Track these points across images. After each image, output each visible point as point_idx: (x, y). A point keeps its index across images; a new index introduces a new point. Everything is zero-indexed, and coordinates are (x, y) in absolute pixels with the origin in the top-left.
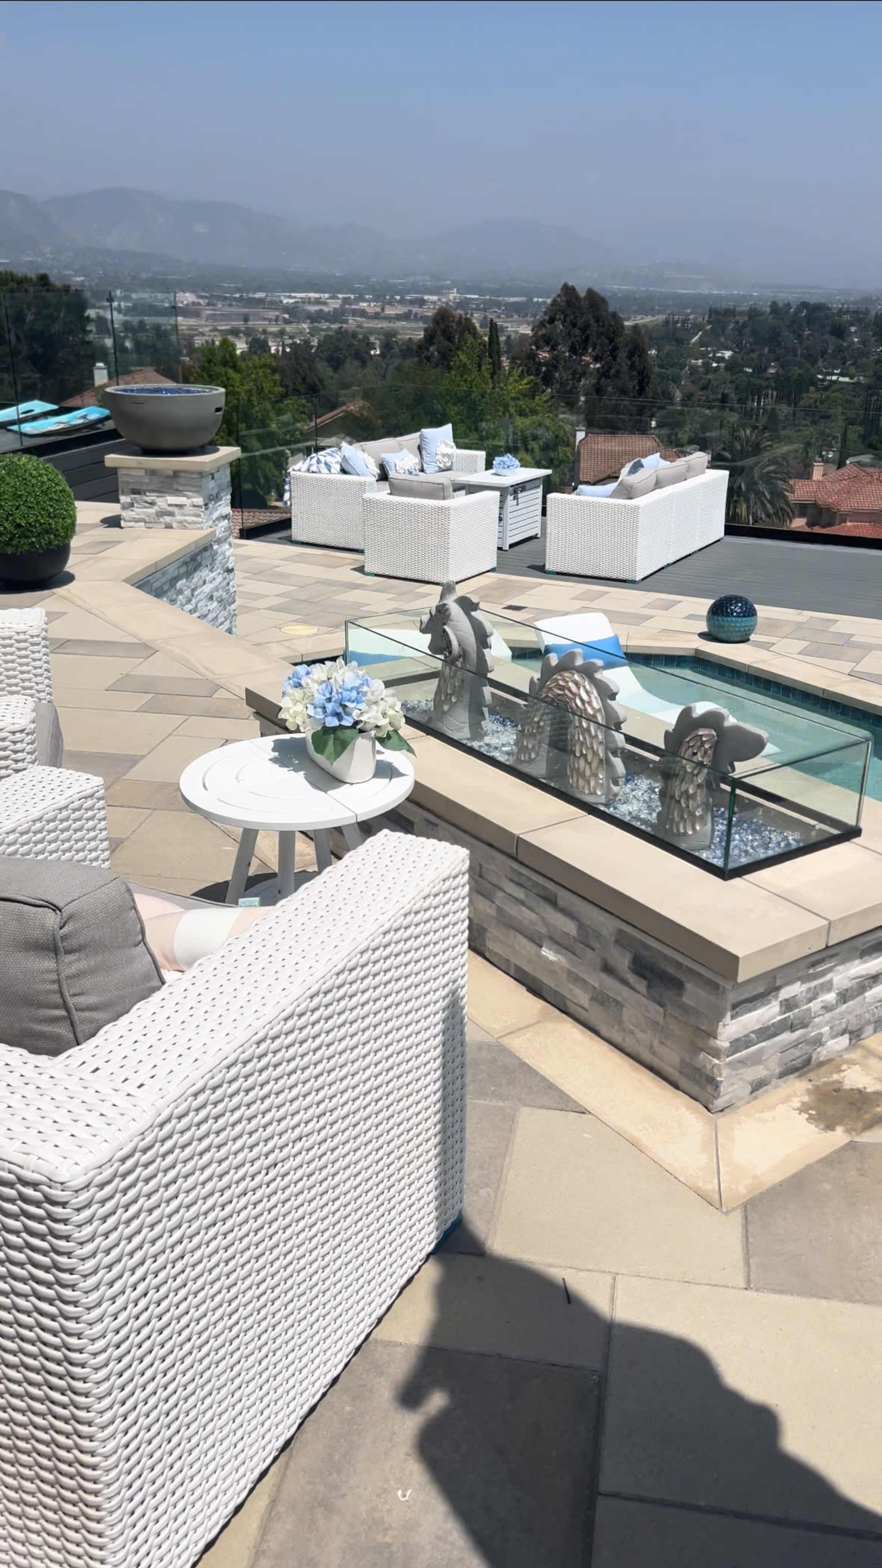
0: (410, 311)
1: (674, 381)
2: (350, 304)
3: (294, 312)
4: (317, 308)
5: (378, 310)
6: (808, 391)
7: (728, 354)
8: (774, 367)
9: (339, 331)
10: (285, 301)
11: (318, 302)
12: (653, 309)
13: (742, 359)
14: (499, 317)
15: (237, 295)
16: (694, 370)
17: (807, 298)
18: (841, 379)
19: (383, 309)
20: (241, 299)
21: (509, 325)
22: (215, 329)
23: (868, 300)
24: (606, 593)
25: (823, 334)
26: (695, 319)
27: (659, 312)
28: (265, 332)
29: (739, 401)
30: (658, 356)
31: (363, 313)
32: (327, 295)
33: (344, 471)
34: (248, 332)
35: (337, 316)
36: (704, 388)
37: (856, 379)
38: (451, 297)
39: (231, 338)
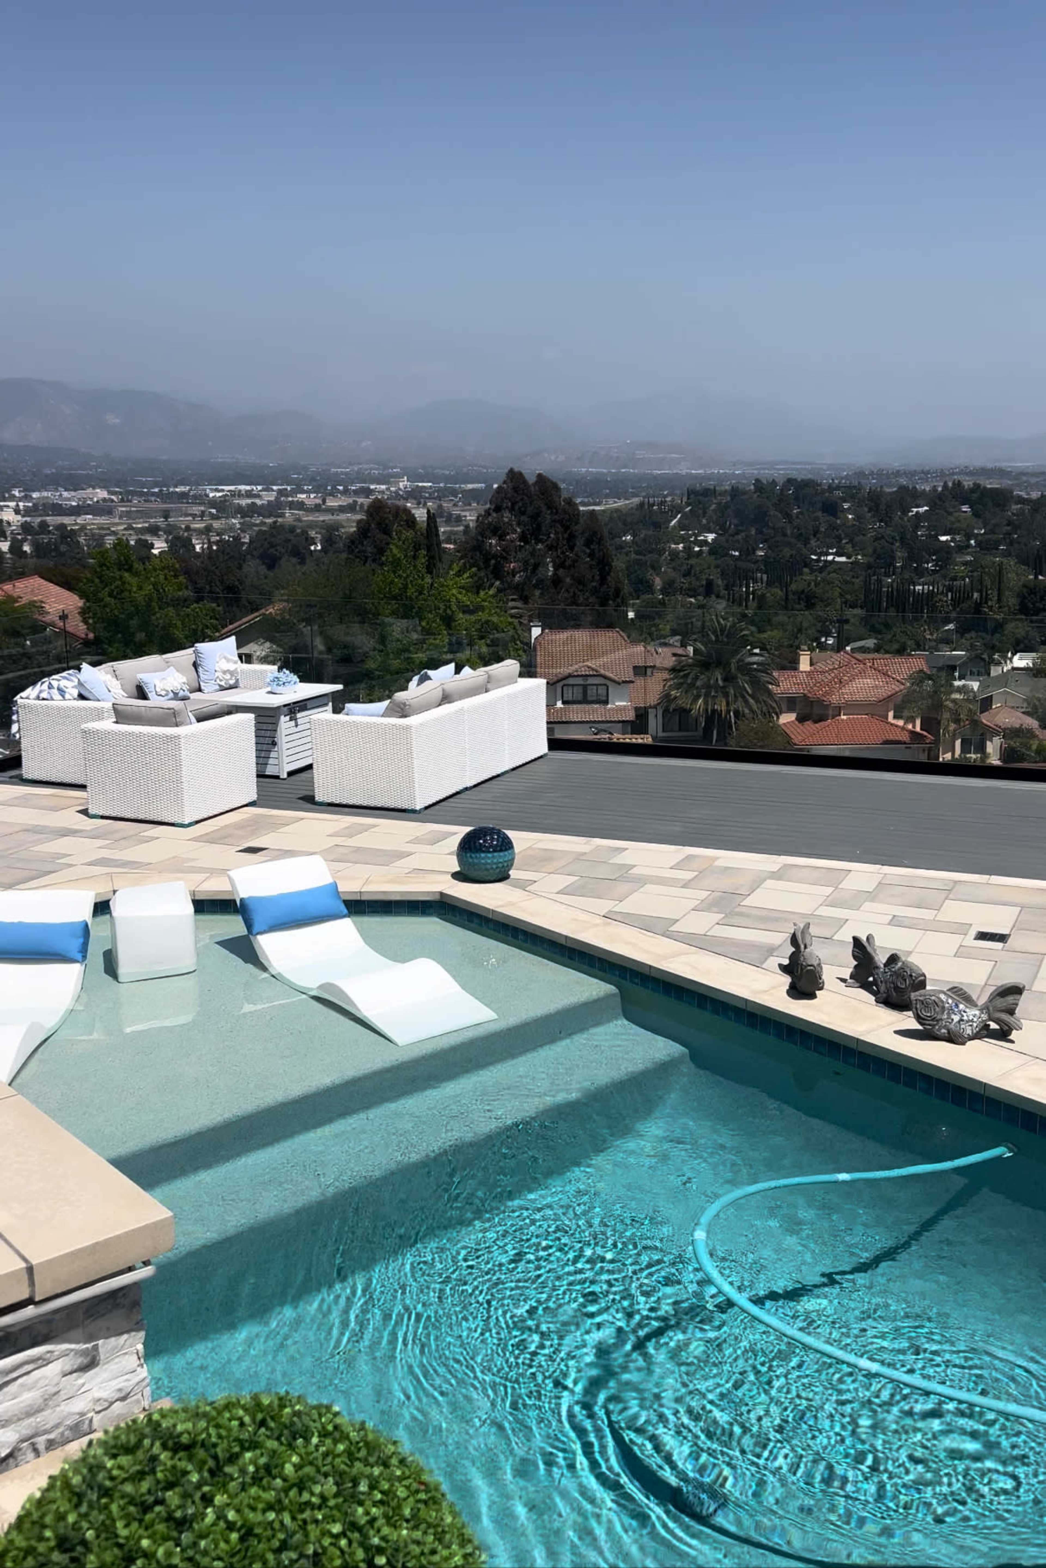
0: (355, 502)
1: (653, 568)
2: (287, 496)
3: (222, 507)
4: (249, 501)
5: (319, 501)
6: (801, 574)
7: (711, 537)
8: (761, 549)
9: (274, 525)
10: (211, 495)
11: (249, 494)
12: (626, 492)
13: (727, 541)
14: (455, 505)
15: (156, 490)
16: (675, 554)
17: (794, 475)
18: (838, 559)
19: (324, 501)
20: (159, 495)
21: (467, 514)
22: (130, 528)
23: (861, 474)
24: (374, 826)
25: (814, 512)
26: (673, 500)
27: (635, 495)
28: (188, 528)
29: (727, 588)
30: (633, 541)
31: (301, 505)
32: (260, 488)
33: (82, 697)
34: (170, 530)
35: (273, 509)
36: (687, 574)
37: (853, 559)
38: (401, 485)
39: (149, 538)
